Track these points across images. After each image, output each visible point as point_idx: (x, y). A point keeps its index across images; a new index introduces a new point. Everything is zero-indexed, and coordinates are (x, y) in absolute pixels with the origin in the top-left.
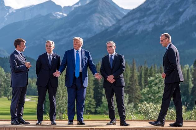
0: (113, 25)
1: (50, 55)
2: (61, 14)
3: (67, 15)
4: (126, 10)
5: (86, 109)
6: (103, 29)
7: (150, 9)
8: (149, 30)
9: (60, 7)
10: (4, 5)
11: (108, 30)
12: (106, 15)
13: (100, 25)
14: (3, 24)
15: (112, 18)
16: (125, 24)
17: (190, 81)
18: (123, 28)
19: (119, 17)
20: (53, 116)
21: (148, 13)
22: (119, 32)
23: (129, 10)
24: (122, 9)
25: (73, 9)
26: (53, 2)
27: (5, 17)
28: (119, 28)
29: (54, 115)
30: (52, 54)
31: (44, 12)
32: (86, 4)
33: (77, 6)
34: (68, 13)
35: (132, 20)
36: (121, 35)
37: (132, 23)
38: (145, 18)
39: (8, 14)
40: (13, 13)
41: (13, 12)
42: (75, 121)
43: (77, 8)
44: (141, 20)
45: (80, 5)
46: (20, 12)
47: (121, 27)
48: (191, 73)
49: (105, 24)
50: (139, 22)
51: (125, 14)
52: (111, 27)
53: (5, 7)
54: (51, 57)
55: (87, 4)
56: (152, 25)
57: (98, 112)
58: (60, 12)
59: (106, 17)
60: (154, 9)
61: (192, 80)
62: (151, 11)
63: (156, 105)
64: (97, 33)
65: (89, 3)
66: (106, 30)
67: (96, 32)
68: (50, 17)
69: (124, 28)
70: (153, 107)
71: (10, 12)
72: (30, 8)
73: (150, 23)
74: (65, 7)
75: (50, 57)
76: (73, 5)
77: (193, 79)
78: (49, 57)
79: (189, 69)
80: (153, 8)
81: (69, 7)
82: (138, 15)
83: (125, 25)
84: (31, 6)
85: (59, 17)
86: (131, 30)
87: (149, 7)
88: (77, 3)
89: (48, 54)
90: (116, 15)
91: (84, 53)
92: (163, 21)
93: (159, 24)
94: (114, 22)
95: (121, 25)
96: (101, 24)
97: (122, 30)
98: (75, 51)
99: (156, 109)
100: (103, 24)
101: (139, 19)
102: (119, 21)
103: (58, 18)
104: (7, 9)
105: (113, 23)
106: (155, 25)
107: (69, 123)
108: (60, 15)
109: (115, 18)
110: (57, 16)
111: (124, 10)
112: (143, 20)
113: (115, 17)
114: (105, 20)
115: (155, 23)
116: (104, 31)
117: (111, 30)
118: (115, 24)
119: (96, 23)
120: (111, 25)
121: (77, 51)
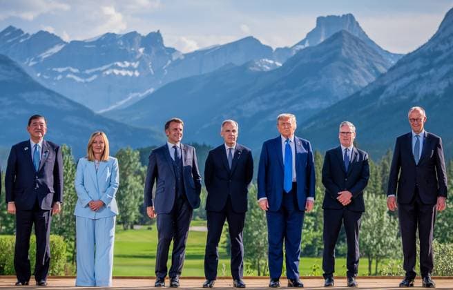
0: (371, 84)
1: (230, 149)
2: (271, 62)
3: (283, 65)
4: (395, 55)
5: (319, 247)
6: (352, 91)
7: (440, 53)
8: (440, 93)
9: (269, 48)
10: (163, 45)
11: (362, 94)
12: (358, 65)
13: (345, 84)
14: (161, 82)
15: (369, 70)
16: (393, 82)
18: (389, 89)
19: (383, 70)
20: (238, 270)
21: (436, 61)
22: (382, 97)
23: (400, 55)
24: (387, 52)
25: (294, 53)
26: (255, 39)
27: (164, 67)
28: (381, 90)
29: (240, 268)
30: (234, 147)
31: (238, 60)
32: (318, 43)
33: (302, 47)
34: (284, 60)
35: (407, 74)
36: (385, 103)
37: (406, 80)
38: (432, 71)
39: (169, 62)
40: (179, 61)
41: (179, 59)
42: (284, 278)
43: (301, 50)
44: (423, 75)
45: (307, 45)
46: (194, 58)
47: (386, 87)
49: (355, 83)
50: (420, 79)
51: (393, 62)
52: (367, 87)
53: (163, 48)
54: (233, 152)
55: (321, 44)
56: (444, 85)
57: (342, 253)
58: (269, 59)
59: (356, 67)
60: (448, 54)
62: (441, 58)
63: (445, 245)
64: (341, 98)
65: (323, 42)
66: (358, 93)
67: (337, 97)
68: (251, 68)
69: (391, 90)
70: (438, 248)
71: (174, 58)
72: (213, 51)
73: (442, 79)
74: (278, 49)
75: (230, 152)
76: (295, 46)
78: (228, 153)
80: (447, 50)
81: (286, 49)
82: (418, 64)
83: (393, 85)
84: (215, 48)
85: (268, 68)
86: (404, 94)
87: (438, 49)
88: (302, 42)
89: (227, 147)
90: (375, 64)
91: (299, 143)
94: (373, 79)
95: (385, 83)
96: (348, 82)
97: (388, 92)
98: (284, 139)
99: (444, 252)
100: (351, 81)
101: (419, 72)
102: (381, 76)
103: (265, 70)
104: (168, 54)
105: (371, 81)
106: (450, 85)
107: (272, 283)
108: (269, 65)
109: (374, 71)
110: (264, 66)
111: (392, 56)
112: (427, 73)
113: (374, 68)
114: (356, 75)
115: (450, 79)
116: (353, 95)
117: (368, 92)
118: (375, 82)
119: (338, 80)
120: (366, 84)
121: (287, 140)
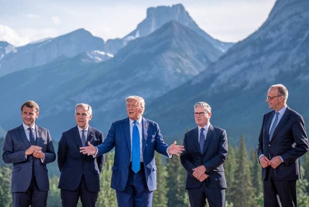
0: (202, 73)
1: (83, 131)
2: (103, 53)
3: (115, 56)
4: (225, 43)
7: (270, 41)
8: (271, 80)
11: (193, 83)
12: (188, 54)
13: (176, 73)
15: (200, 59)
16: (224, 70)
18: (220, 77)
19: (213, 59)
21: (267, 48)
22: (213, 85)
23: (231, 43)
24: (218, 41)
25: (125, 44)
28: (212, 78)
30: (87, 129)
32: (149, 33)
33: (133, 38)
34: (116, 51)
36: (216, 91)
37: (237, 68)
38: (262, 59)
39: (3, 56)
41: (12, 53)
43: (132, 41)
44: (253, 63)
45: (138, 35)
46: (26, 51)
47: (216, 75)
49: (187, 72)
50: (250, 67)
51: (224, 51)
52: (198, 75)
55: (152, 35)
56: (274, 72)
58: (100, 51)
59: (186, 56)
62: (272, 45)
64: (172, 87)
65: (154, 33)
66: (189, 82)
67: (169, 87)
68: (83, 60)
71: (8, 52)
73: (272, 67)
74: (109, 41)
75: (83, 133)
76: (126, 37)
80: (277, 38)
81: (117, 40)
82: (249, 52)
83: (224, 74)
84: (46, 41)
85: (100, 59)
86: (235, 82)
87: (268, 37)
88: (133, 33)
89: (80, 130)
91: (146, 126)
92: (295, 63)
93: (289, 69)
94: (204, 68)
95: (216, 72)
97: (219, 81)
100: (182, 70)
101: (250, 60)
102: (212, 65)
103: (96, 61)
105: (202, 70)
106: (281, 72)
108: (101, 56)
109: (205, 60)
110: (96, 58)
112: (257, 61)
113: (206, 57)
114: (187, 64)
115: (281, 66)
116: (184, 84)
117: (199, 81)
118: (206, 70)
119: (169, 70)
120: (197, 73)
121: (135, 122)
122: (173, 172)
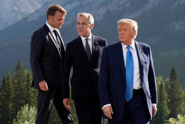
0: (37, 11)
1: (87, 40)
6: (20, 17)
11: (29, 20)
13: (13, 11)
17: (164, 104)
30: (90, 37)
48: (166, 91)
49: (23, 10)
50: (81, 6)
52: (33, 14)
56: (102, 11)
61: (168, 103)
64: (9, 24)
66: (26, 19)
67: (6, 23)
73: (100, 6)
77: (169, 100)
79: (163, 83)
89: (83, 39)
91: (140, 50)
92: (120, 3)
93: (115, 8)
94: (39, 6)
96: (16, 9)
105: (37, 8)
106: (108, 11)
115: (108, 6)
116: (21, 21)
117: (34, 18)
118: (41, 9)
119: (7, 7)
120: (33, 11)
121: (128, 47)
122: (5, 100)
